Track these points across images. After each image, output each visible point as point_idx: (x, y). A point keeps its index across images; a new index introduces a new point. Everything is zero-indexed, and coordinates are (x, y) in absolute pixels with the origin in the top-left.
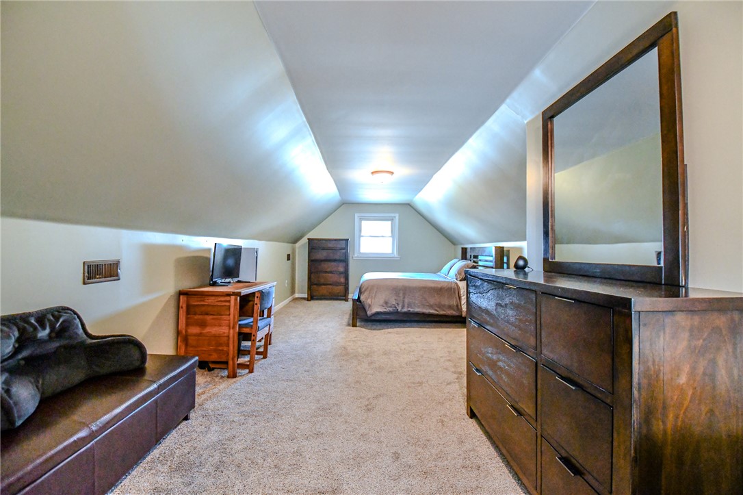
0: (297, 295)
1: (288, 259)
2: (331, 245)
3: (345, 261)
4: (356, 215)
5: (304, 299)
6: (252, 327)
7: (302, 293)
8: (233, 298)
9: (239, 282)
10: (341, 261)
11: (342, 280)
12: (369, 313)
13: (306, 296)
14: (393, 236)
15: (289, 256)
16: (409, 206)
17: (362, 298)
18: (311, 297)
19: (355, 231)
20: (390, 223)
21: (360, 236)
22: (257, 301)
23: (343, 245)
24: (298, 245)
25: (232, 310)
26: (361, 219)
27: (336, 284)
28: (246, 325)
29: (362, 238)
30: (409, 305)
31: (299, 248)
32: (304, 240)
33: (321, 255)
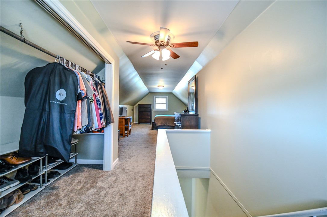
0: (134, 123)
1: (132, 111)
2: (146, 106)
3: (150, 111)
4: (154, 96)
5: (137, 124)
6: (128, 126)
7: (136, 122)
8: (124, 119)
9: (122, 116)
10: (149, 111)
11: (150, 118)
12: (157, 126)
13: (138, 123)
14: (166, 103)
15: (132, 110)
16: (171, 93)
17: (155, 122)
18: (139, 123)
19: (154, 102)
20: (165, 99)
21: (155, 103)
22: (129, 120)
23: (150, 106)
24: (135, 106)
25: (124, 122)
26: (156, 98)
27: (148, 119)
28: (127, 126)
29: (156, 104)
30: (169, 124)
31: (135, 107)
32: (137, 104)
33: (143, 109)
